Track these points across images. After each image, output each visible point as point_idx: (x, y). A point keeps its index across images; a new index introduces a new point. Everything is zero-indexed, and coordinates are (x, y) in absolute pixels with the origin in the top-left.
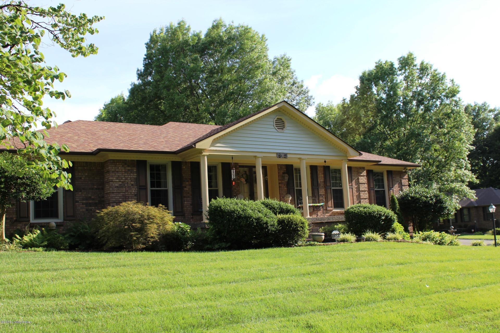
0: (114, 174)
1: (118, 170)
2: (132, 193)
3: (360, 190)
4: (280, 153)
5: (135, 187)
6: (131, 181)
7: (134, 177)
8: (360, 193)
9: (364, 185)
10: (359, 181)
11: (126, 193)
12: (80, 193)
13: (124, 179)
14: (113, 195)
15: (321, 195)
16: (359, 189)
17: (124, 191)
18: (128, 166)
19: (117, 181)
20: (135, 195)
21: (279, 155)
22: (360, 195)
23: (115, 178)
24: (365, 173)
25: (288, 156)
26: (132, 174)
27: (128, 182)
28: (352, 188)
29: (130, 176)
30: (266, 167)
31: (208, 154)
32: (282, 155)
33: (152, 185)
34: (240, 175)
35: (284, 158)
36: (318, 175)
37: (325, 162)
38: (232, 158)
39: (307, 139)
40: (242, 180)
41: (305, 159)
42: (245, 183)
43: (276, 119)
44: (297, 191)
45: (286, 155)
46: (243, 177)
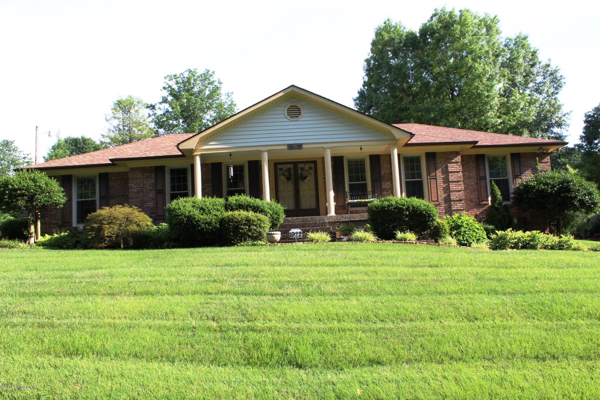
0: (132, 181)
1: (136, 177)
2: (150, 198)
3: (449, 181)
4: (292, 145)
5: (153, 192)
6: (149, 186)
7: (152, 182)
8: (449, 185)
9: (456, 174)
10: (448, 170)
11: (144, 198)
12: (113, 200)
13: (142, 184)
14: (131, 200)
15: (385, 189)
16: (449, 179)
17: (142, 196)
18: (147, 173)
19: (136, 187)
20: (153, 199)
21: (291, 147)
22: (449, 187)
23: (133, 185)
24: (458, 159)
25: (304, 146)
26: (150, 180)
27: (146, 188)
28: (436, 179)
29: (148, 182)
30: (316, 161)
31: (200, 153)
32: (294, 146)
33: (173, 188)
34: (279, 172)
35: (298, 149)
36: (381, 166)
37: (361, 149)
38: (230, 155)
39: (333, 125)
40: (282, 178)
41: (330, 148)
42: (286, 180)
43: (288, 107)
44: (351, 186)
45: (300, 145)
46: (283, 175)
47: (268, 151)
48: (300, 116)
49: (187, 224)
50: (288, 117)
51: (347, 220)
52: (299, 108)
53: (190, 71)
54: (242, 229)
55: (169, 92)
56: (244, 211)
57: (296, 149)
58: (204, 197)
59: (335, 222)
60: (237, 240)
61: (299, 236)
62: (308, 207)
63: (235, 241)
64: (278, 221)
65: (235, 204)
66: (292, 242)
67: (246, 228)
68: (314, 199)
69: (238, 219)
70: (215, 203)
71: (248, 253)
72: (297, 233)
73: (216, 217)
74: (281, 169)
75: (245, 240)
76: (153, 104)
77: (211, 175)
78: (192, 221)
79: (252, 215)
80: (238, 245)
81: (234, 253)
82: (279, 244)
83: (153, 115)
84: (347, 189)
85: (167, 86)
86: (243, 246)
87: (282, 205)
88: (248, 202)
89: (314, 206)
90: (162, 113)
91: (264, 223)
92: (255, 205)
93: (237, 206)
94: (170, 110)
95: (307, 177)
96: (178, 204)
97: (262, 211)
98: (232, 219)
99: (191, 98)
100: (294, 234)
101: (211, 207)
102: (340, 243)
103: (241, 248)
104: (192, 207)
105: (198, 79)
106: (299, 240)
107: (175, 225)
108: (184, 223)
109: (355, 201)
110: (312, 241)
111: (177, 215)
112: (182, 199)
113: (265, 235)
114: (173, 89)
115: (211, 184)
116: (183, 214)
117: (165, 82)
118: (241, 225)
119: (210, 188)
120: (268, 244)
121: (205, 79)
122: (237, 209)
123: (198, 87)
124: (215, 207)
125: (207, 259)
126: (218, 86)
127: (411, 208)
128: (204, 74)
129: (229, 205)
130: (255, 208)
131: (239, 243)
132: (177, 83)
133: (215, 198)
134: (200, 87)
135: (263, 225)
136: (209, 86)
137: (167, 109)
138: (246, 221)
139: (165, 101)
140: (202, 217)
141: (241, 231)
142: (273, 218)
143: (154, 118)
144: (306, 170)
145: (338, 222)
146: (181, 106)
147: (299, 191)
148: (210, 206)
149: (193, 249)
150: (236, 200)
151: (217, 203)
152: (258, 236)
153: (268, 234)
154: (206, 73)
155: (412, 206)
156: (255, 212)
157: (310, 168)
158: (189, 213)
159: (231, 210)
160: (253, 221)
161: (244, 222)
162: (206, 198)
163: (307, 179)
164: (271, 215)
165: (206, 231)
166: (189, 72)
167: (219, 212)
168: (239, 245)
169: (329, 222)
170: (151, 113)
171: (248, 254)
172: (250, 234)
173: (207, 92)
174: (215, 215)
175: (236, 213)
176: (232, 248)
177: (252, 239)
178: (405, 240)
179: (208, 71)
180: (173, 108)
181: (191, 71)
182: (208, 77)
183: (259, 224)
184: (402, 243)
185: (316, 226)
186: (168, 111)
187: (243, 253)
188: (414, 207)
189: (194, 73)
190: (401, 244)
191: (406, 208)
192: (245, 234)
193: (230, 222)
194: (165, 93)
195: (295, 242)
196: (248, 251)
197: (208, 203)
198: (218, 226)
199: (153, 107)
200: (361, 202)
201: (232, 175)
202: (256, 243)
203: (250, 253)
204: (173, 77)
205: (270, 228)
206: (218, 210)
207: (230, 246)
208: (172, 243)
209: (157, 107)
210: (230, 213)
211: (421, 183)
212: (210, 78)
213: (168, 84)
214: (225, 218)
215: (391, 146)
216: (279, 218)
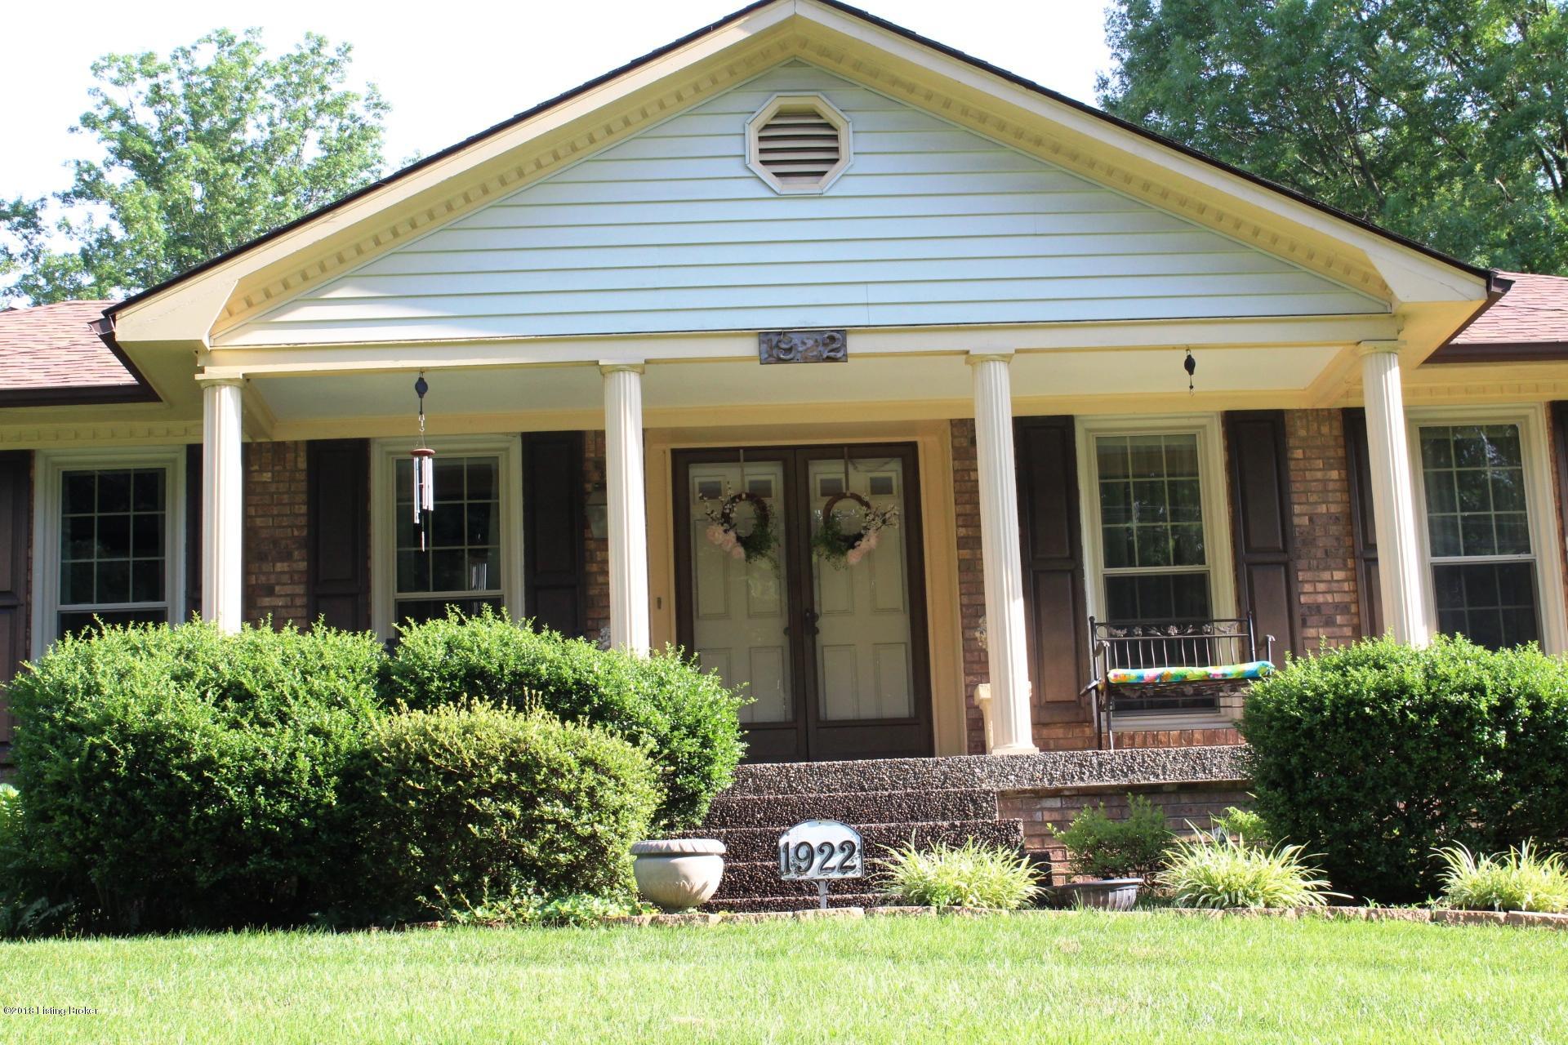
4: (783, 333)
15: (1317, 608)
21: (778, 345)
25: (854, 344)
30: (913, 446)
31: (238, 371)
32: (796, 339)
33: (76, 584)
34: (699, 509)
35: (819, 359)
36: (1293, 475)
37: (1190, 365)
38: (421, 387)
39: (1026, 224)
40: (716, 541)
41: (1006, 358)
42: (740, 552)
43: (766, 115)
44: (1115, 589)
45: (832, 339)
46: (726, 518)
47: (644, 369)
48: (834, 171)
49: (134, 781)
50: (766, 173)
51: (1108, 781)
52: (828, 126)
53: (225, 41)
54: (485, 820)
55: (116, 144)
56: (498, 706)
57: (806, 360)
58: (256, 627)
59: (1039, 795)
60: (451, 890)
61: (843, 868)
62: (868, 711)
63: (433, 896)
64: (706, 778)
65: (445, 664)
66: (794, 907)
67: (508, 815)
68: (898, 663)
69: (455, 756)
70: (321, 656)
71: (521, 971)
72: (827, 849)
73: (319, 742)
74: (711, 492)
75: (501, 889)
76: (28, 200)
77: (304, 509)
78: (165, 764)
79: (548, 735)
80: (453, 921)
81: (429, 972)
82: (715, 918)
83: (24, 256)
84: (1095, 605)
85: (105, 112)
86: (488, 924)
87: (727, 683)
88: (520, 658)
89: (898, 704)
90: (75, 247)
91: (621, 787)
92: (567, 673)
93: (453, 676)
94: (118, 233)
95: (859, 537)
96: (88, 661)
97: (605, 713)
98: (422, 758)
99: (226, 174)
100: (811, 855)
101: (290, 680)
102: (1104, 916)
103: (474, 939)
104: (176, 678)
105: (268, 84)
106: (845, 893)
107: (61, 788)
108: (115, 778)
109: (1150, 673)
110: (923, 900)
111: (73, 728)
112: (113, 636)
113: (627, 858)
114: (138, 131)
115: (303, 565)
116: (108, 720)
117: (94, 92)
118: (479, 794)
119: (300, 589)
120: (647, 916)
121: (305, 82)
122: (454, 697)
123: (263, 119)
124: (317, 683)
125: (233, 1013)
126: (369, 119)
127: (1523, 708)
128: (299, 60)
129: (406, 672)
130: (569, 692)
131: (462, 907)
132: (157, 96)
133: (319, 629)
134: (271, 124)
135: (613, 800)
136: (324, 120)
137: (106, 230)
138: (509, 767)
139: (89, 187)
140: (233, 738)
141: (475, 830)
142: (672, 758)
143: (30, 271)
144: (859, 499)
145: (1056, 793)
146: (172, 212)
147: (814, 617)
148: (286, 674)
149: (161, 940)
150: (450, 647)
151: (329, 659)
152: (575, 867)
153: (642, 854)
154: (306, 51)
155: (1529, 697)
156: (568, 716)
157: (880, 487)
158: (152, 713)
159: (413, 705)
160: (555, 772)
161: (496, 774)
162: (268, 629)
163: (864, 545)
164: (663, 741)
165: (255, 827)
166: (221, 45)
167: (343, 715)
168: (462, 917)
169: (1003, 794)
170: (17, 245)
171: (524, 975)
172: (531, 850)
173: (312, 152)
174: (315, 731)
175: (448, 721)
176: (416, 939)
177: (541, 882)
178: (1510, 905)
179: (320, 43)
180: (127, 223)
181: (231, 41)
182: (317, 72)
183: (591, 793)
184: (1497, 920)
185: (927, 817)
186: (106, 241)
187: (484, 971)
188: (1538, 705)
189: (246, 51)
190: (1493, 931)
191: (1492, 709)
192: (500, 850)
193: (409, 773)
194: (95, 149)
195: (814, 905)
196: (520, 959)
197: (274, 661)
198: (331, 797)
199: (26, 217)
200: (1183, 681)
201: (429, 503)
202: (566, 908)
203: (534, 969)
204: (135, 64)
205: (654, 821)
206: (335, 702)
207: (400, 928)
208: (37, 905)
209: (49, 216)
210: (408, 722)
211: (1522, 581)
212: (328, 80)
213: (107, 102)
214: (381, 749)
215: (1364, 348)
216: (710, 761)
